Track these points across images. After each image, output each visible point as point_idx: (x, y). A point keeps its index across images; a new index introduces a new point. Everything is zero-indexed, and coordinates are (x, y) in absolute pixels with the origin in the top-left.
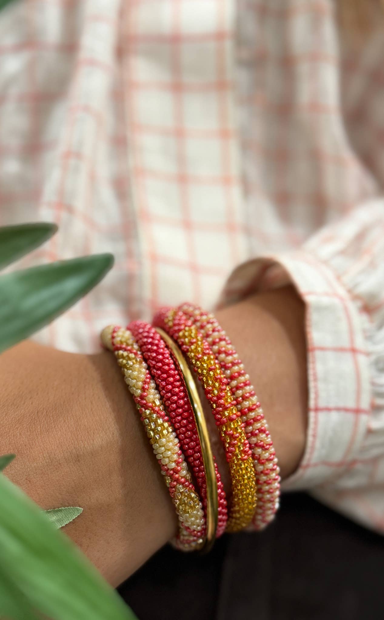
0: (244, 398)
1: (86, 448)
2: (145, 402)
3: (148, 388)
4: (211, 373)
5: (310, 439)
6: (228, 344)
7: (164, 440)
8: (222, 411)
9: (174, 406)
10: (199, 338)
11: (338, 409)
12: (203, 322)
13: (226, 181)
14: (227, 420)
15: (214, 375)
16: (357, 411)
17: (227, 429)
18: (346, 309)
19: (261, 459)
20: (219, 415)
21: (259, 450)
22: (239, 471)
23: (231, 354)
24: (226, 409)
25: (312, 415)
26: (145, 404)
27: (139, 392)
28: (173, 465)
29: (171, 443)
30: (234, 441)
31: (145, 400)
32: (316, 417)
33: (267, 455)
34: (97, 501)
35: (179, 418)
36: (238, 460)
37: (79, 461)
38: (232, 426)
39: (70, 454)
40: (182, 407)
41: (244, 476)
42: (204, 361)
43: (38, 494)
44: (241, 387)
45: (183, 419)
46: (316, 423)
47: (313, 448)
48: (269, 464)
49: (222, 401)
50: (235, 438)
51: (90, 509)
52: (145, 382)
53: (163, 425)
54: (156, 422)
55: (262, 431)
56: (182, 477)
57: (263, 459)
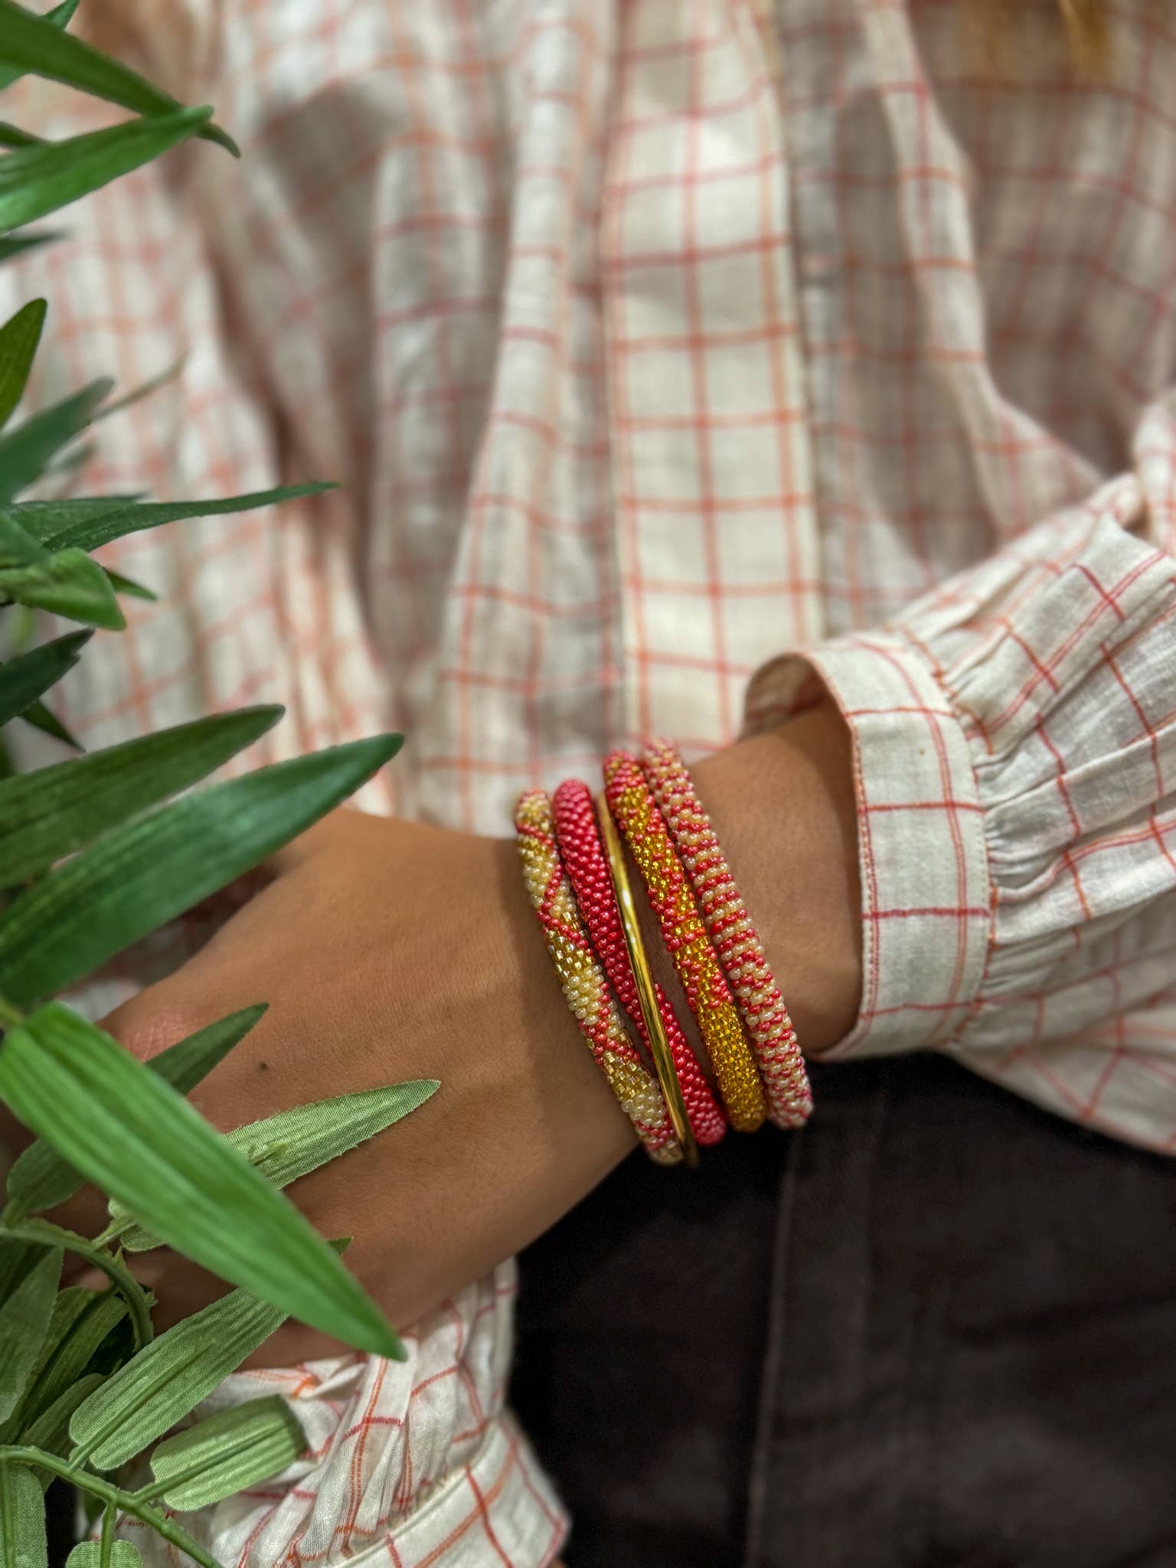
0: (717, 904)
1: (461, 997)
2: (547, 917)
3: (555, 894)
4: (656, 864)
5: (868, 967)
6: (694, 812)
7: (576, 979)
8: (671, 928)
9: (595, 922)
10: (644, 806)
11: (922, 912)
12: (661, 778)
13: (788, 502)
14: (680, 942)
15: (660, 868)
16: (962, 912)
17: (682, 957)
18: (937, 731)
19: (753, 1004)
20: (668, 934)
21: (747, 990)
22: (709, 1027)
23: (699, 830)
24: (678, 924)
25: (867, 924)
26: (548, 921)
27: (541, 901)
28: (593, 1019)
29: (588, 984)
30: (694, 976)
31: (549, 914)
32: (876, 930)
33: (759, 998)
34: (482, 1081)
35: (604, 942)
36: (705, 1007)
37: (450, 1016)
38: (689, 952)
39: (437, 1005)
40: (606, 923)
41: (719, 1034)
42: (647, 846)
43: (385, 1071)
44: (711, 885)
45: (609, 943)
46: (876, 939)
47: (875, 982)
48: (767, 1012)
49: (672, 911)
50: (696, 972)
51: (471, 1094)
52: (550, 885)
53: (575, 955)
54: (564, 950)
55: (746, 958)
56: (612, 1039)
57: (756, 1006)
